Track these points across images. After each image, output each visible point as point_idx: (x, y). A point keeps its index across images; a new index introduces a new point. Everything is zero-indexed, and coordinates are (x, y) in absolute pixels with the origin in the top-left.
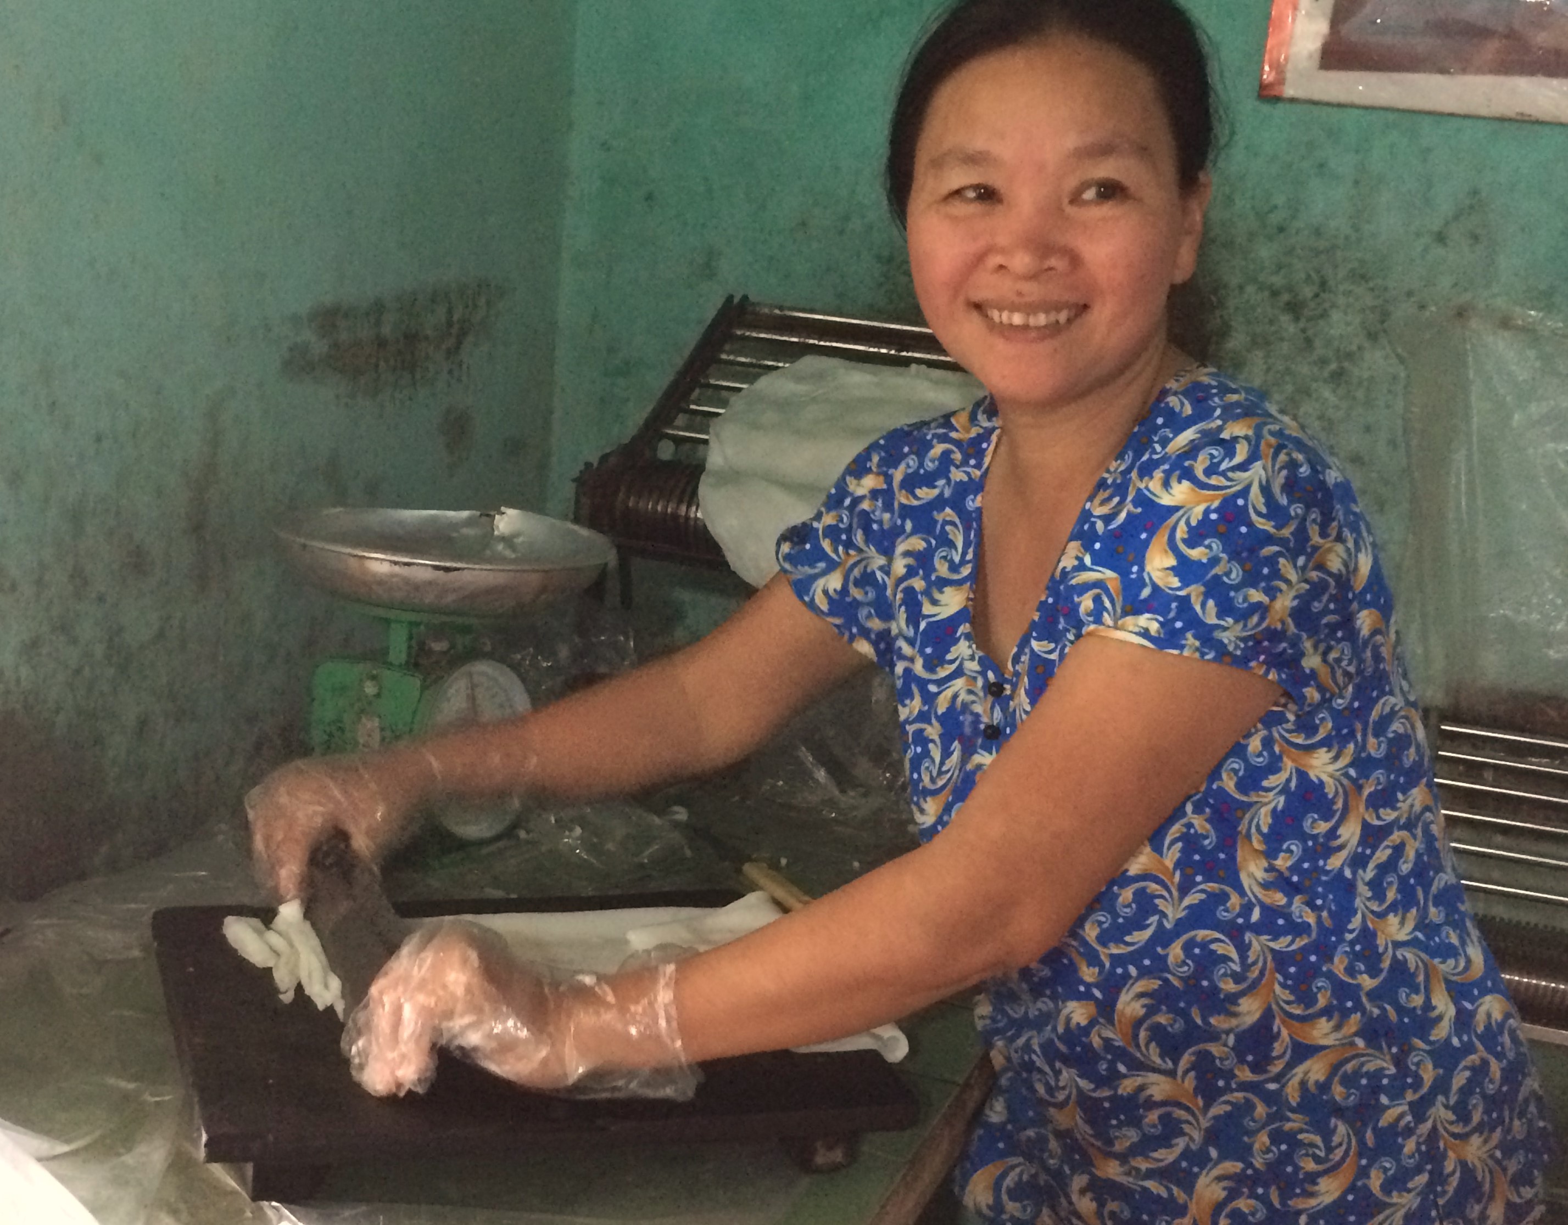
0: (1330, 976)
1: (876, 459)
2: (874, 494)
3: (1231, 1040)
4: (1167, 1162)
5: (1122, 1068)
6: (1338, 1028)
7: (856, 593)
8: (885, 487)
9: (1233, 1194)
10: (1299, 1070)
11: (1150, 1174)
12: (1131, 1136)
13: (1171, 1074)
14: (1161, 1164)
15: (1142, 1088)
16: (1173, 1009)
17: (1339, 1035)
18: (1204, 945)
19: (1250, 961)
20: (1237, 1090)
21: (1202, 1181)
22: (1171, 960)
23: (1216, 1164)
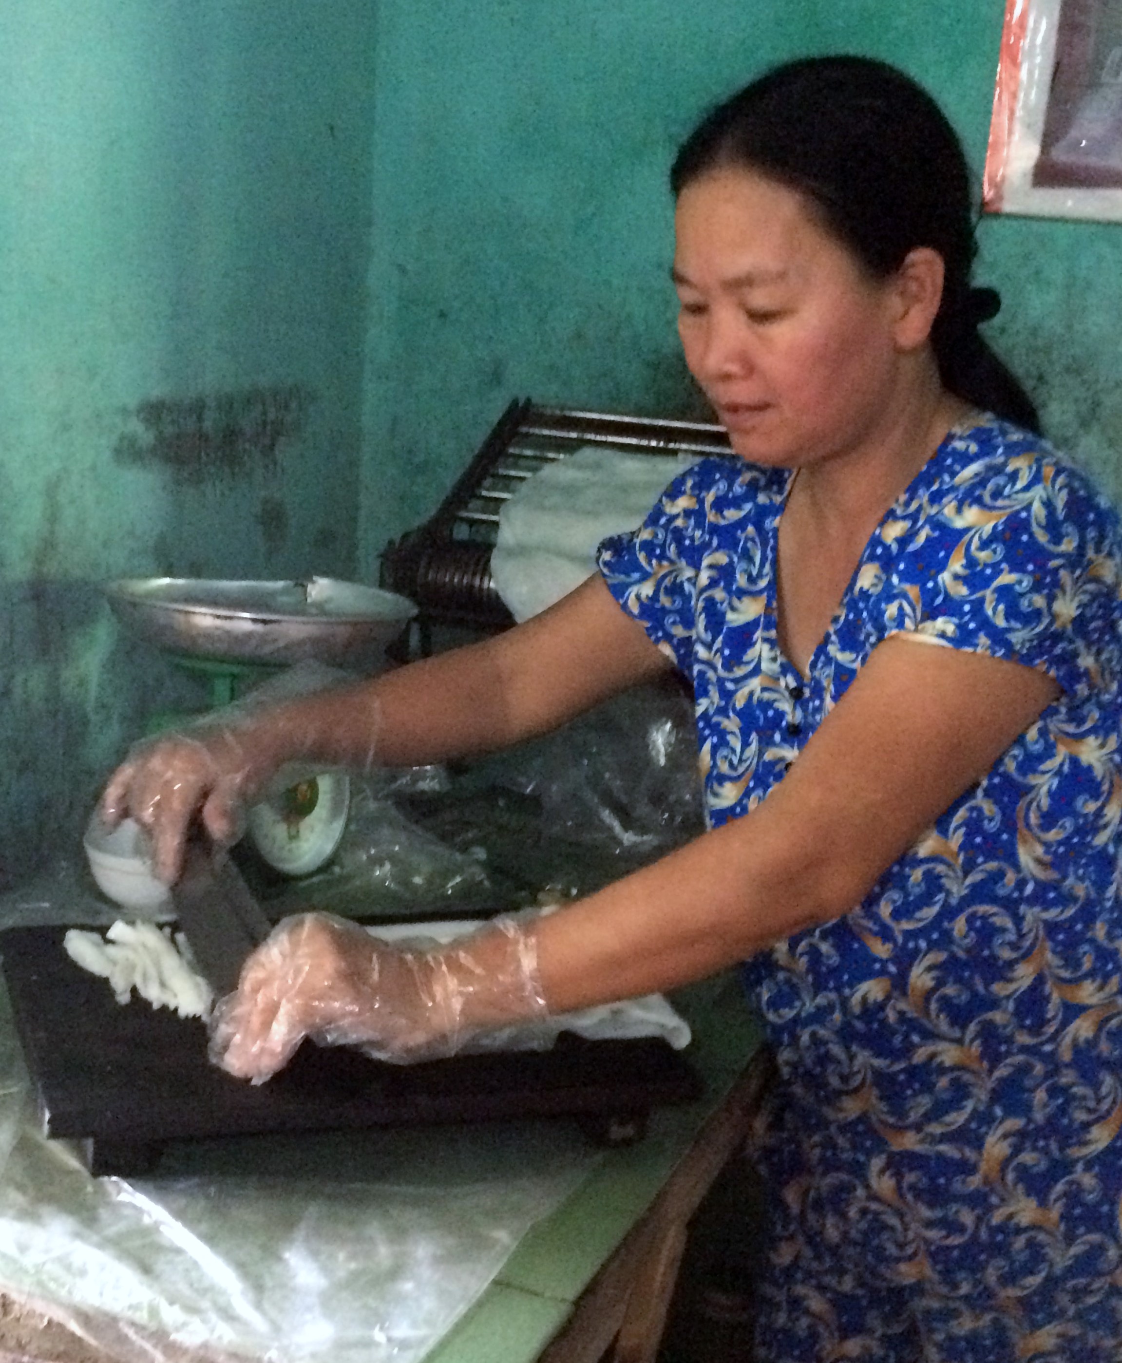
0: (1092, 941)
1: (690, 483)
2: (687, 513)
3: (1011, 1006)
4: (957, 1125)
5: (915, 1038)
6: (1101, 988)
7: (665, 601)
8: (697, 507)
9: (1017, 1150)
10: (1071, 1029)
11: (944, 1138)
12: (925, 1102)
13: (959, 1041)
14: (953, 1127)
15: (933, 1056)
16: (959, 980)
17: (1102, 995)
18: (984, 918)
19: (1025, 930)
20: (1017, 1054)
21: (990, 1140)
22: (956, 933)
23: (1001, 1123)
